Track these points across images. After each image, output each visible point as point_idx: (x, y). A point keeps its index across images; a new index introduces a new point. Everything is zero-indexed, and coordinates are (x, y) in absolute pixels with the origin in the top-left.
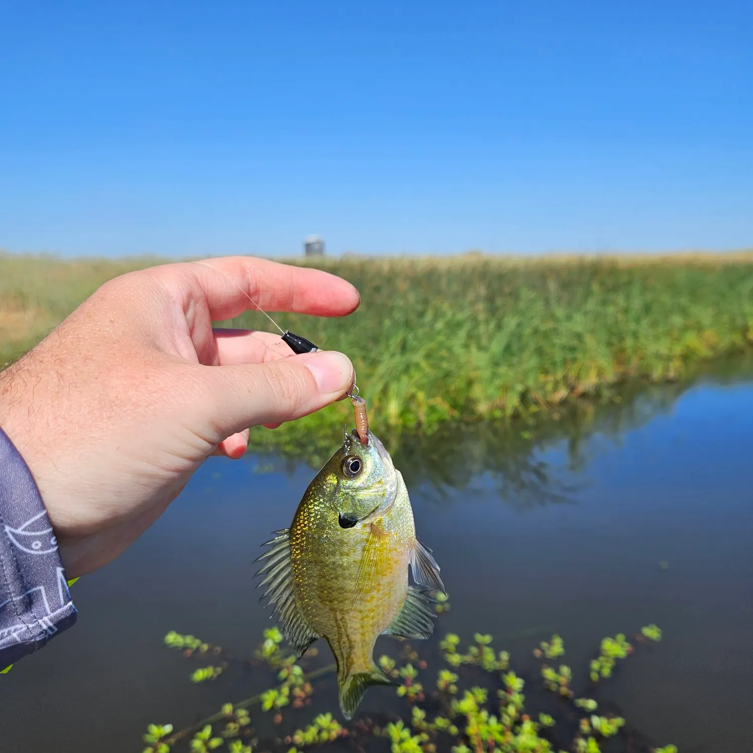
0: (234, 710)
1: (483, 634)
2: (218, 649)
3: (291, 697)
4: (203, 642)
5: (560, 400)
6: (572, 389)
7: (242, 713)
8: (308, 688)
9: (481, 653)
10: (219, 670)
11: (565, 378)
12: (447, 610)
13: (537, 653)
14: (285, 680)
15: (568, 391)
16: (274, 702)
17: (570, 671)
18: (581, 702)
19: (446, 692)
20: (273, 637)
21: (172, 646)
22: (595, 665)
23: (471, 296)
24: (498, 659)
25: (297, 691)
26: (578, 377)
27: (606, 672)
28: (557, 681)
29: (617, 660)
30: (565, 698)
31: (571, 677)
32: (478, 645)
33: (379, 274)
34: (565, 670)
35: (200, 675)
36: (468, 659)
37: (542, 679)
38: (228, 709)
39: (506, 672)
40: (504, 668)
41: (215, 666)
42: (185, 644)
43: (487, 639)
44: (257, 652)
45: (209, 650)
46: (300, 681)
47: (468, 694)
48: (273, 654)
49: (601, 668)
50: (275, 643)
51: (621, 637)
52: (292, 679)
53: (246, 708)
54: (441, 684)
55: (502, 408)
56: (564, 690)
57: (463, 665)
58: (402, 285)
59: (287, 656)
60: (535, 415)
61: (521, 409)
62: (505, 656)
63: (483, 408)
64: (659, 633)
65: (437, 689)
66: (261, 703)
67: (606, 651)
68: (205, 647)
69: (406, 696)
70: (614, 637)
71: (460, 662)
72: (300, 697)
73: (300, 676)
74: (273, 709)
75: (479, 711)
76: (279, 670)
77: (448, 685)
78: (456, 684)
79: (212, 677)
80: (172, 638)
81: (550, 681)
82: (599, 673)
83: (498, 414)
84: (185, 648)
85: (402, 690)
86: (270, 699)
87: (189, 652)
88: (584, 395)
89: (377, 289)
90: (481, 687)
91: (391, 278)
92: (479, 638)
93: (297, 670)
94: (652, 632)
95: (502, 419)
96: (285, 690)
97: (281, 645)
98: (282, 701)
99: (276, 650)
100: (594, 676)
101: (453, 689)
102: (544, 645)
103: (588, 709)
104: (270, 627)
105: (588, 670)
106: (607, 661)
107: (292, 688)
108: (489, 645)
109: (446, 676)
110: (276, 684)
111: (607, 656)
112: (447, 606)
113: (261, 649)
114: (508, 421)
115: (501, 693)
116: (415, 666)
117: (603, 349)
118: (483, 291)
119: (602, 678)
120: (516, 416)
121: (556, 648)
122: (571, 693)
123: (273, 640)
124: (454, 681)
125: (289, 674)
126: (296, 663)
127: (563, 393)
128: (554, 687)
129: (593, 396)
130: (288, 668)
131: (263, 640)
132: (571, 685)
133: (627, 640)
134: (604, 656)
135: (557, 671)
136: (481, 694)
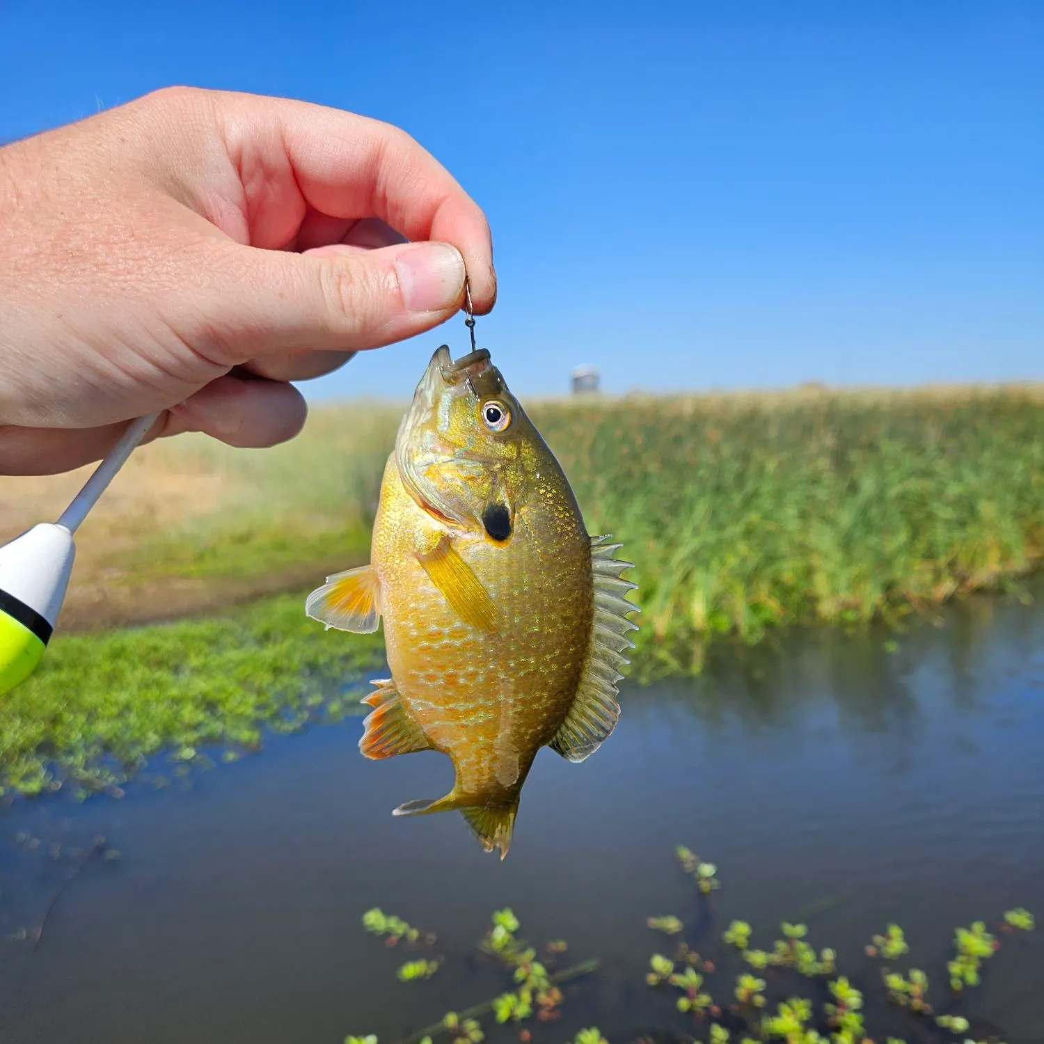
0: (460, 1022)
1: (794, 923)
2: (431, 937)
3: (535, 1006)
4: (412, 926)
5: (945, 597)
6: (962, 580)
7: (471, 1025)
8: (557, 994)
9: (792, 950)
10: (434, 965)
11: (952, 564)
12: (715, 888)
13: (871, 950)
14: (524, 982)
15: (957, 584)
16: (512, 1011)
17: (925, 977)
18: (945, 1020)
19: (749, 1003)
20: (506, 923)
21: (372, 929)
22: (955, 968)
23: (813, 447)
24: (819, 959)
25: (543, 998)
26: (972, 563)
27: (972, 978)
28: (906, 990)
29: (982, 959)
30: (919, 1014)
31: (926, 986)
32: (789, 940)
33: (678, 419)
34: (918, 975)
35: (411, 970)
36: (776, 958)
37: (885, 989)
38: (451, 1020)
39: (834, 978)
40: (828, 971)
41: (429, 960)
42: (389, 928)
43: (800, 930)
44: (485, 944)
45: (421, 939)
46: (544, 983)
47: (784, 1008)
48: (506, 947)
49: (963, 971)
50: (508, 931)
51: (978, 927)
52: (533, 981)
53: (476, 1018)
54: (741, 993)
55: (856, 608)
56: (917, 1004)
57: (770, 967)
58: (713, 434)
59: (522, 950)
60: (905, 619)
61: (884, 609)
62: (828, 954)
63: (827, 608)
64: (1029, 918)
65: (736, 1001)
66: (493, 1013)
67: (965, 946)
68: (414, 934)
69: (691, 1012)
70: (969, 928)
71: (765, 962)
72: (547, 1005)
73: (543, 977)
74: (511, 1020)
75: (805, 1032)
76: (515, 968)
77: (751, 995)
78: (761, 993)
79: (425, 975)
80: (375, 919)
81: (899, 991)
82: (962, 978)
83: (850, 616)
84: (388, 934)
85: (683, 1004)
86: (506, 1007)
87: (394, 938)
88: (980, 591)
89: (678, 440)
90: (802, 998)
91: (697, 423)
92: (789, 929)
93: (539, 969)
94: (1020, 919)
95: (856, 624)
96: (526, 996)
97: (516, 934)
98: (523, 1010)
99: (509, 940)
100: (956, 984)
101: (759, 1000)
102: (878, 939)
103: (957, 1030)
104: (501, 909)
105: (948, 976)
106: (968, 963)
107: (534, 993)
108: (802, 939)
109: (749, 983)
110: (514, 987)
111: (969, 955)
112: (715, 882)
113: (490, 939)
114: (866, 629)
115: (830, 1007)
116: (698, 971)
117: (1008, 524)
118: (829, 441)
119: (966, 987)
120: (877, 620)
121: (896, 944)
122: (928, 1008)
123: (506, 927)
124: (761, 989)
125: (528, 974)
126: (536, 959)
127: (947, 587)
128: (902, 1000)
129: (994, 591)
130: (526, 966)
131: (492, 926)
132: (926, 997)
133: (989, 929)
134: (963, 954)
135: (907, 978)
136: (802, 1008)
